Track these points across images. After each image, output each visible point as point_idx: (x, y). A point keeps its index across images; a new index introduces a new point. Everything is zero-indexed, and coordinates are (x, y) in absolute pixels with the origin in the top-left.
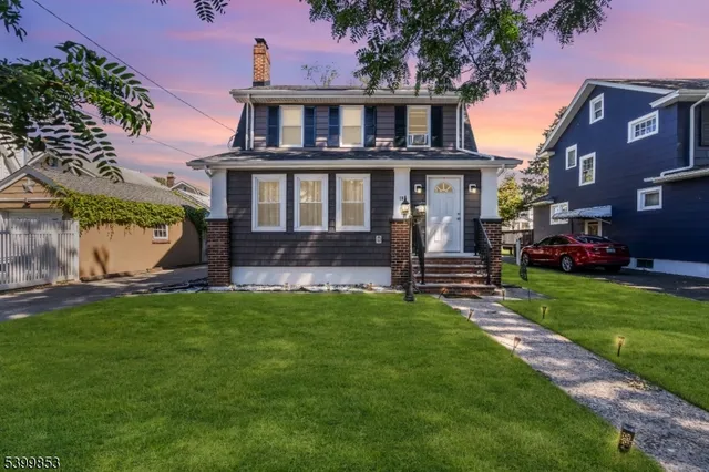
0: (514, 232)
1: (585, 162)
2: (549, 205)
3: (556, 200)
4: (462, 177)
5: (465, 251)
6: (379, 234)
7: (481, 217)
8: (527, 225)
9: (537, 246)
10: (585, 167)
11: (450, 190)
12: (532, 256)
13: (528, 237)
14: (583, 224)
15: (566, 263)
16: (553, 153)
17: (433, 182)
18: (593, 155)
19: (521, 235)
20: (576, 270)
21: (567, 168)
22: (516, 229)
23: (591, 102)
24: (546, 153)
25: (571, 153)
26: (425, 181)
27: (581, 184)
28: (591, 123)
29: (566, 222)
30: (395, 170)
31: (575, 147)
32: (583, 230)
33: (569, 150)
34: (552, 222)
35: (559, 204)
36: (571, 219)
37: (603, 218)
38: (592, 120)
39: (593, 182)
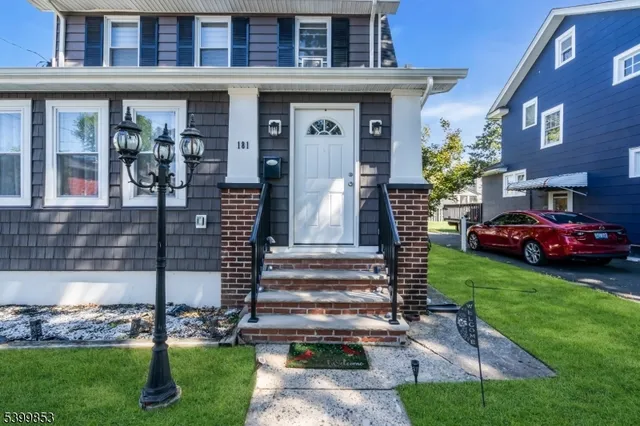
0: (461, 206)
1: (548, 117)
2: (500, 175)
3: (510, 168)
4: (357, 106)
5: (361, 244)
6: (202, 211)
7: (393, 180)
8: (475, 199)
9: (488, 225)
10: (549, 124)
11: (337, 131)
12: (482, 239)
13: (476, 212)
14: (546, 197)
15: (532, 252)
16: (506, 111)
17: (303, 116)
18: (560, 108)
19: (468, 210)
20: (547, 263)
21: (524, 128)
22: (464, 202)
23: (557, 40)
24: (498, 111)
25: (530, 109)
26: (288, 115)
27: (543, 146)
28: (557, 67)
29: (522, 194)
30: (231, 92)
31: (534, 101)
32: (547, 204)
33: (526, 105)
34: (507, 194)
35: (514, 173)
36: (530, 190)
37: (575, 188)
38: (559, 63)
39: (561, 142)
